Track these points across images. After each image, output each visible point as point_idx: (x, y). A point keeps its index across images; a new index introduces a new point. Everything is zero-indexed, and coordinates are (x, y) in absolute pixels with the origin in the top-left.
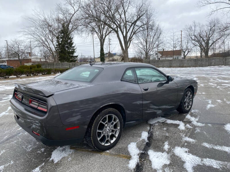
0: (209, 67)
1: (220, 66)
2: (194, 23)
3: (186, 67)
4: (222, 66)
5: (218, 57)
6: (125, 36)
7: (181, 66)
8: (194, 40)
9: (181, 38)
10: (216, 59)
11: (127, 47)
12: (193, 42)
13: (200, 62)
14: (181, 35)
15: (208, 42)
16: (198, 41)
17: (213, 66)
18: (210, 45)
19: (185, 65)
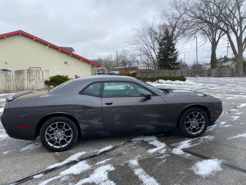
6: (238, 36)
11: (241, 51)
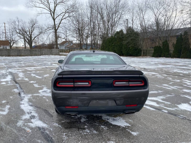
0: (42, 56)
1: (49, 55)
2: (18, 18)
3: (23, 56)
4: (50, 55)
5: (47, 49)
7: (19, 55)
8: (19, 33)
9: (5, 30)
10: (45, 50)
12: (19, 35)
13: (34, 52)
14: (5, 27)
15: (31, 36)
16: (23, 35)
17: (44, 56)
18: (33, 39)
19: (22, 54)
